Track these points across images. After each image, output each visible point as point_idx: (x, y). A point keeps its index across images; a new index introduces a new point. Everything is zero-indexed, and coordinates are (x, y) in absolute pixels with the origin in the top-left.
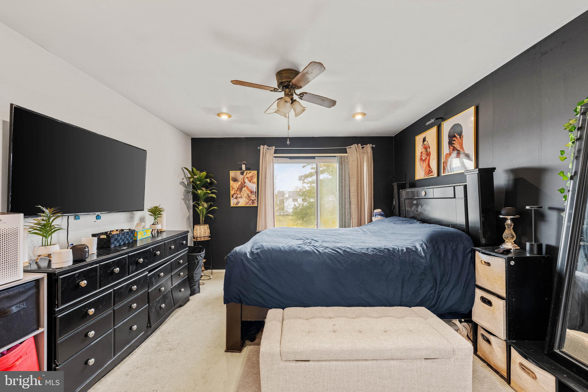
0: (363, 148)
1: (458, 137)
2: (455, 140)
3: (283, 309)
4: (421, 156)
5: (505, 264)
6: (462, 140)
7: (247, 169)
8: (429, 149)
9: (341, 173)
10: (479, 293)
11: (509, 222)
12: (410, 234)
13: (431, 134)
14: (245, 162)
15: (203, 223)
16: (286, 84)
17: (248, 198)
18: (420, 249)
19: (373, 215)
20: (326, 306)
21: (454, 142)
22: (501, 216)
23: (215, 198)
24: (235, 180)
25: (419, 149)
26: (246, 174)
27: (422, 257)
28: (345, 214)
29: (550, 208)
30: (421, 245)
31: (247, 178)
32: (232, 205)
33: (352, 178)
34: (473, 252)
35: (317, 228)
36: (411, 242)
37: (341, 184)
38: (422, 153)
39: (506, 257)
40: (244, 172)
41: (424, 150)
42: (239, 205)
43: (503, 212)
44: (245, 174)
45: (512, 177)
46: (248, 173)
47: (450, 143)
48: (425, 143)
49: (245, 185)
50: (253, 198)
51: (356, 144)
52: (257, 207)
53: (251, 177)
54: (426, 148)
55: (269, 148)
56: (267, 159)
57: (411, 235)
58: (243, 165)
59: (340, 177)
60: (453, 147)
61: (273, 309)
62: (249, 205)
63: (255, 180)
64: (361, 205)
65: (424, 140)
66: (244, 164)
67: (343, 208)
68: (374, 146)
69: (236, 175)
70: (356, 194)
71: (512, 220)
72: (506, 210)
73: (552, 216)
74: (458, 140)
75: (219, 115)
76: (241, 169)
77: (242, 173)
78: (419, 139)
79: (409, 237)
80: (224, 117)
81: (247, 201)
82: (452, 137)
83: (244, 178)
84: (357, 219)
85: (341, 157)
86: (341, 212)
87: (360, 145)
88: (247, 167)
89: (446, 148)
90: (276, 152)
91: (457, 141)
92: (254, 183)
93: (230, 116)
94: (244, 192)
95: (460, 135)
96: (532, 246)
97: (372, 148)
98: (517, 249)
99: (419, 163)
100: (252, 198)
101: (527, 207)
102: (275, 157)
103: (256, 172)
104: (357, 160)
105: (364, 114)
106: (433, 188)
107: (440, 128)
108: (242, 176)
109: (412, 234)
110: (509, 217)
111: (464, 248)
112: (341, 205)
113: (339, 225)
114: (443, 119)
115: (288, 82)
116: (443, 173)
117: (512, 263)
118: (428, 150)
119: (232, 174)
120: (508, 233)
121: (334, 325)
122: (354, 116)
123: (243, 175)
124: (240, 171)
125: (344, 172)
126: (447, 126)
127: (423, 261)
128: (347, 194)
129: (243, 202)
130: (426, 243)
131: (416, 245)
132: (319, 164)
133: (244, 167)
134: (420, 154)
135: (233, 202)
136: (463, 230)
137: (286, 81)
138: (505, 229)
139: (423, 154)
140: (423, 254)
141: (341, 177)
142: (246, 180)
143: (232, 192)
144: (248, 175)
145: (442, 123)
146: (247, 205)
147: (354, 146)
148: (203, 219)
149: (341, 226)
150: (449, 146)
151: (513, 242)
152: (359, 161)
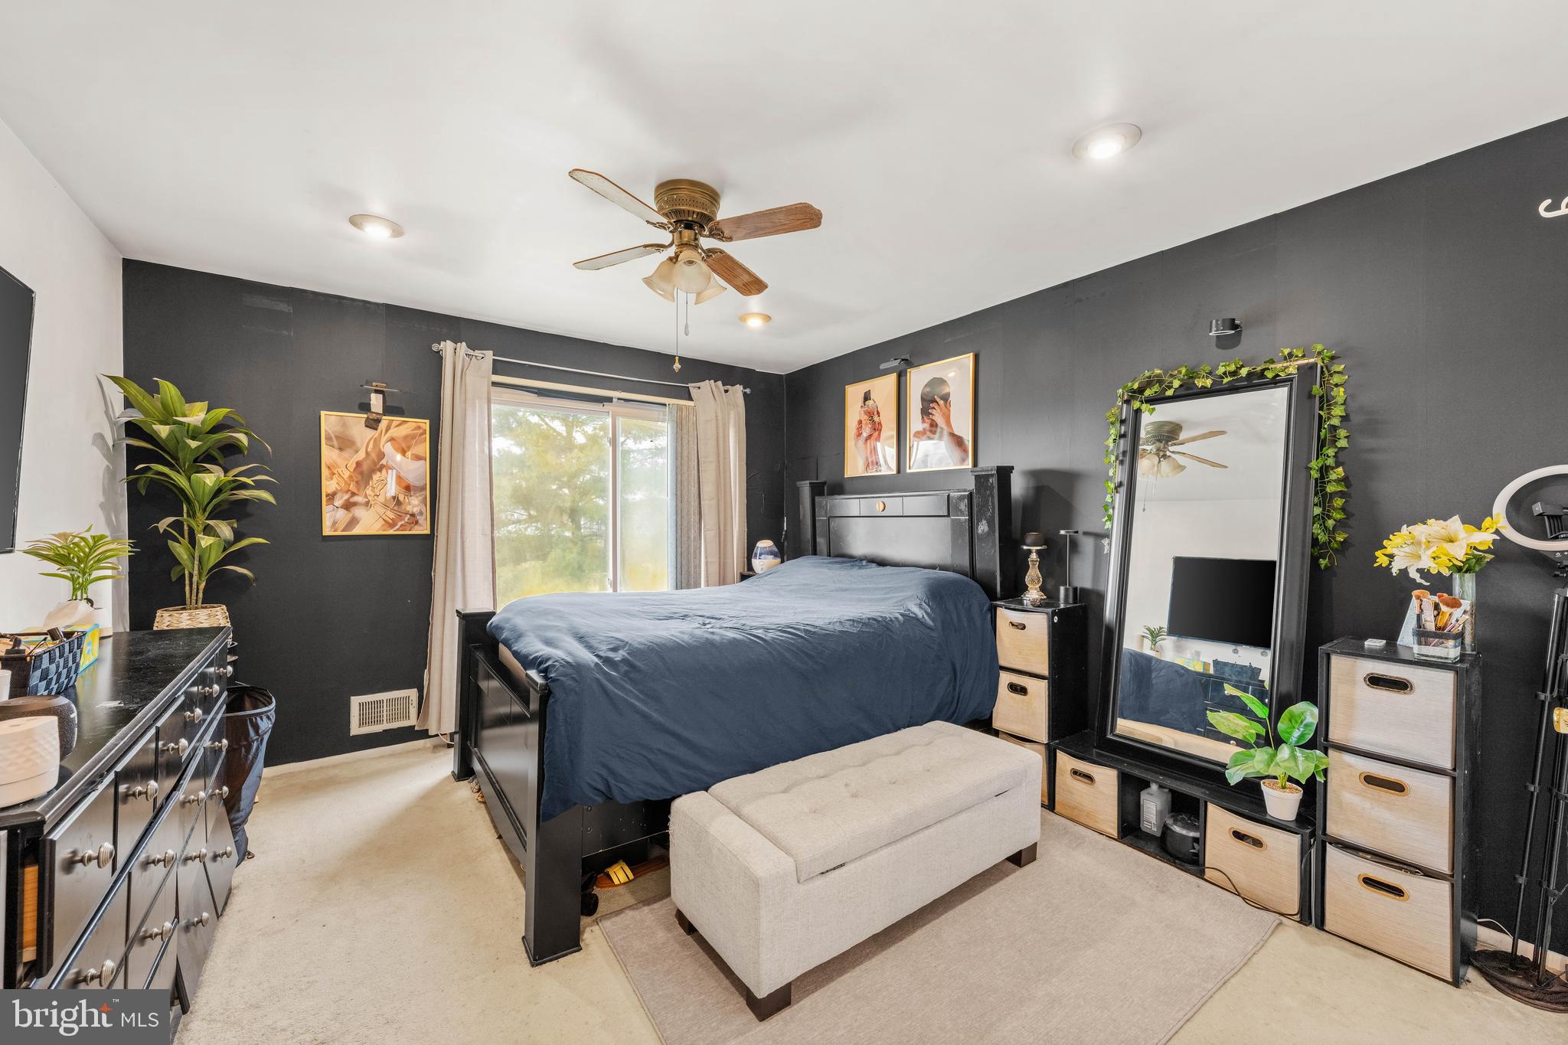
0: (726, 391)
1: (941, 402)
2: (934, 408)
3: (707, 791)
4: (858, 429)
5: (1046, 623)
6: (949, 410)
7: (389, 410)
8: (879, 416)
9: (679, 450)
10: (1005, 678)
11: (1034, 556)
12: (886, 588)
13: (883, 387)
14: (381, 386)
15: (200, 601)
16: (690, 219)
17: (396, 508)
18: (920, 613)
19: (756, 554)
20: (794, 759)
21: (934, 412)
22: (1025, 547)
23: (268, 502)
24: (345, 443)
25: (854, 413)
26: (387, 430)
27: (930, 628)
28: (689, 553)
29: (1085, 533)
30: (920, 606)
31: (392, 439)
32: (327, 531)
33: (704, 462)
34: (993, 610)
35: (615, 590)
36: (897, 602)
37: (679, 476)
38: (860, 422)
39: (1050, 610)
40: (378, 421)
41: (866, 417)
42: (357, 531)
43: (1029, 540)
44: (383, 425)
45: (1032, 484)
46: (394, 424)
47: (925, 412)
48: (870, 403)
49: (384, 462)
50: (414, 506)
51: (712, 381)
52: (429, 539)
53: (406, 437)
54: (872, 415)
55: (471, 352)
56: (469, 387)
57: (888, 590)
58: (373, 396)
59: (677, 459)
60: (929, 421)
61: (685, 798)
62: (398, 530)
63: (425, 449)
64: (725, 530)
65: (867, 397)
66: (377, 392)
67: (685, 539)
68: (748, 391)
69: (344, 425)
70: (714, 502)
71: (1038, 552)
72: (1033, 537)
73: (1087, 545)
74: (941, 410)
75: (355, 221)
76: (365, 407)
77: (372, 422)
78: (854, 393)
79: (885, 594)
80: (376, 234)
81: (392, 516)
82: (928, 403)
83: (377, 442)
84: (717, 565)
85: (680, 408)
86: (679, 549)
87: (720, 383)
88: (388, 404)
89: (915, 422)
90: (498, 368)
91: (939, 411)
92: (418, 458)
93: (397, 231)
94: (379, 487)
95: (946, 398)
96: (1067, 590)
97: (745, 394)
98: (1044, 599)
99: (853, 443)
100: (409, 508)
101: (1062, 532)
102: (494, 384)
103: (426, 424)
104: (717, 420)
105: (768, 318)
106: (859, 498)
107: (903, 378)
108: (370, 433)
109: (889, 588)
110: (1034, 548)
111: (979, 604)
112: (679, 531)
113: (675, 581)
114: (909, 363)
115: (697, 215)
116: (910, 468)
117: (1056, 619)
118: (876, 419)
119: (329, 421)
120: (1033, 575)
121: (846, 785)
122: (743, 318)
123: (377, 430)
124: (366, 416)
125: (685, 447)
126: (919, 378)
127: (934, 634)
128: (694, 504)
129: (369, 523)
130: (927, 600)
131: (909, 607)
132: (620, 421)
133: (376, 402)
134: (857, 423)
135: (333, 520)
136: (966, 575)
137: (694, 212)
138: (1028, 567)
139: (863, 425)
140: (930, 623)
141: (679, 458)
142: (388, 448)
143: (328, 485)
144: (393, 432)
145: (909, 370)
146: (391, 532)
147: (707, 385)
148: (203, 585)
149: (679, 583)
150: (923, 417)
151: (1039, 589)
152: (720, 422)
